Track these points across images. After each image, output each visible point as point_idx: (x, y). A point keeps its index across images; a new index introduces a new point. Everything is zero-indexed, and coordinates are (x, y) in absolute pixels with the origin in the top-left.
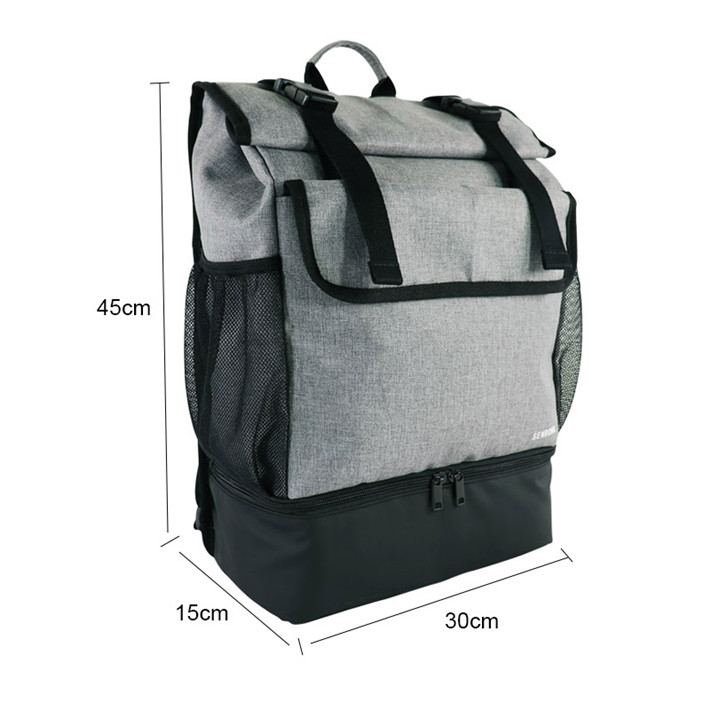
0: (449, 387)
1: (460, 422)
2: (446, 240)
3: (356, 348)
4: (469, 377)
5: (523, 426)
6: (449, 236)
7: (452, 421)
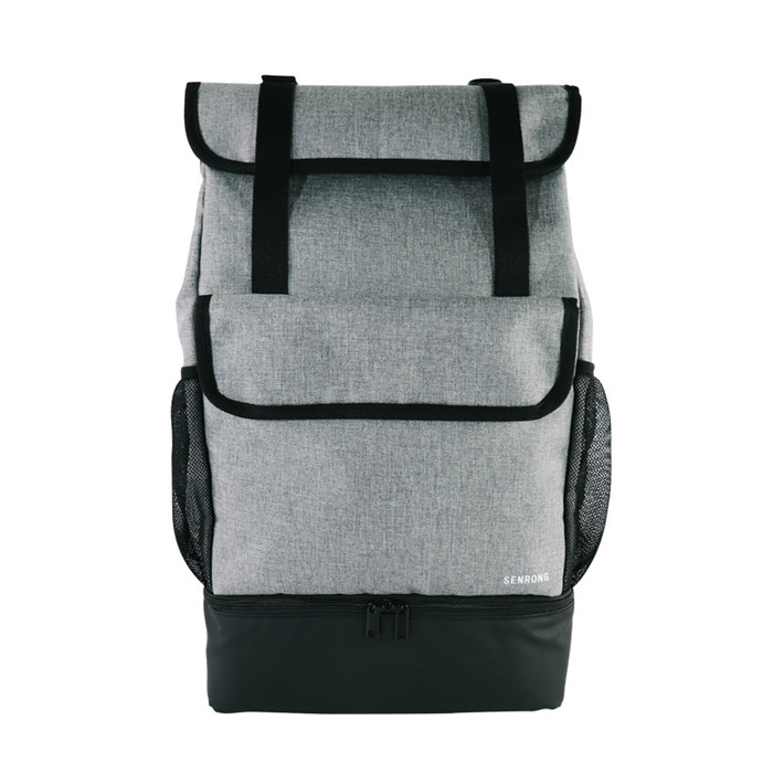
0: (367, 511)
1: (384, 548)
2: (367, 358)
3: (267, 459)
4: (393, 504)
5: (483, 565)
6: (370, 353)
7: (372, 547)
